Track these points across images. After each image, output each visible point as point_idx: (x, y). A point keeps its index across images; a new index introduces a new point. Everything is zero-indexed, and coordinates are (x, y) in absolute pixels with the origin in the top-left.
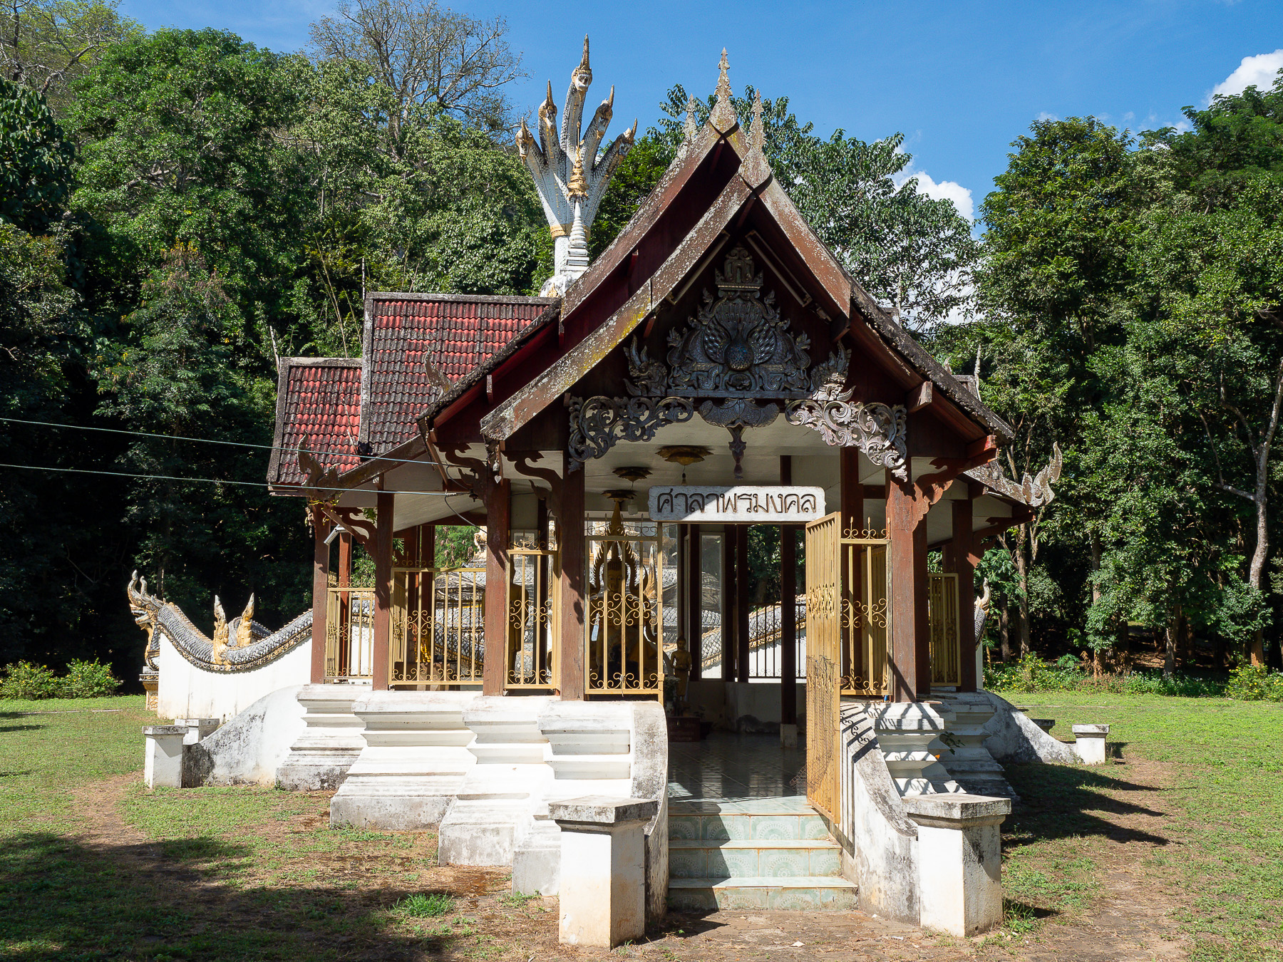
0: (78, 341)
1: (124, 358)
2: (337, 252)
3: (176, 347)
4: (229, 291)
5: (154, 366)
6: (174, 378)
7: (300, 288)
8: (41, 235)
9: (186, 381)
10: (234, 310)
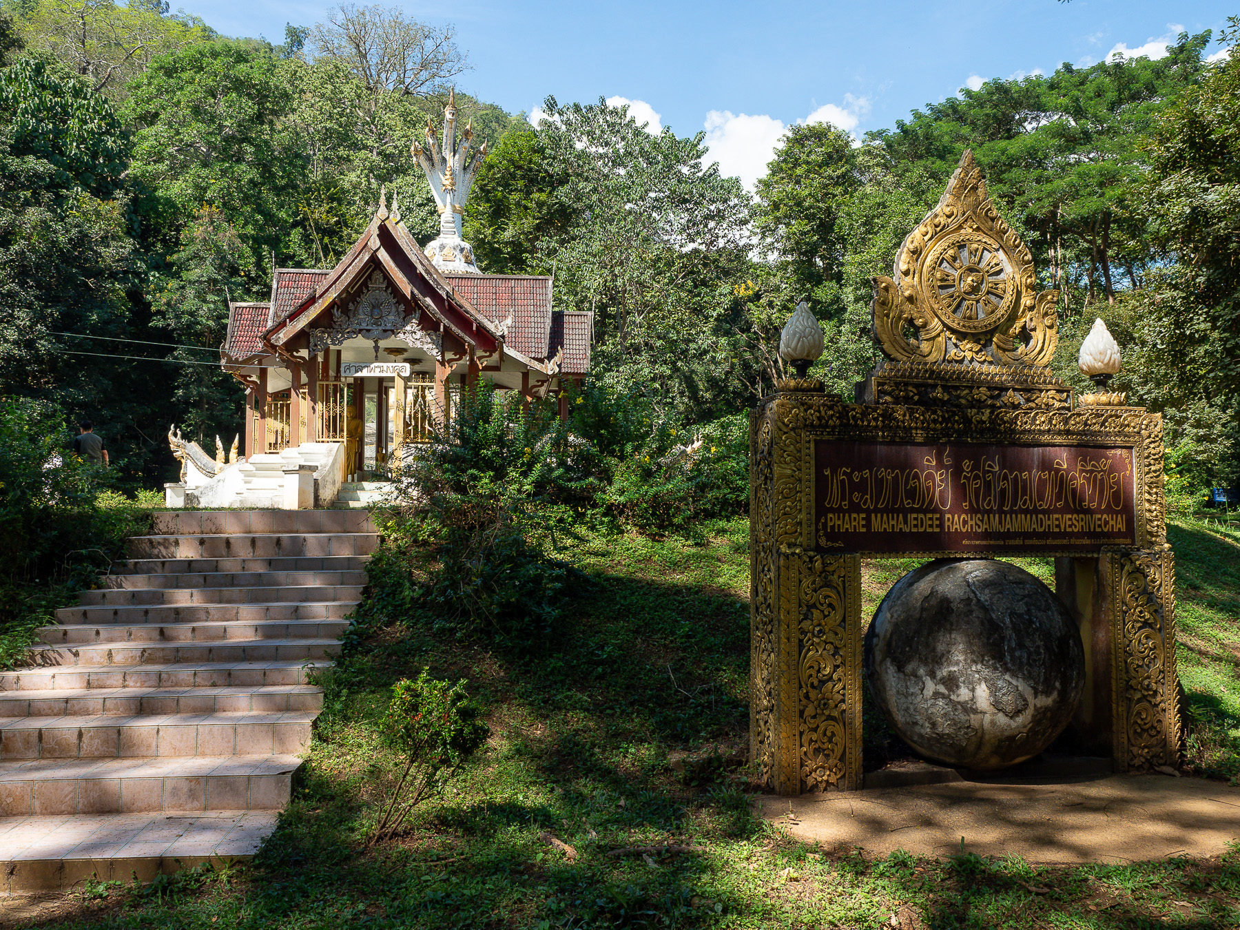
0: (137, 274)
1: (169, 287)
2: (322, 209)
3: (205, 279)
4: (244, 238)
5: (190, 292)
6: (205, 301)
7: (296, 235)
8: (109, 200)
9: (214, 303)
10: (247, 250)
